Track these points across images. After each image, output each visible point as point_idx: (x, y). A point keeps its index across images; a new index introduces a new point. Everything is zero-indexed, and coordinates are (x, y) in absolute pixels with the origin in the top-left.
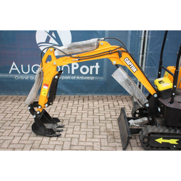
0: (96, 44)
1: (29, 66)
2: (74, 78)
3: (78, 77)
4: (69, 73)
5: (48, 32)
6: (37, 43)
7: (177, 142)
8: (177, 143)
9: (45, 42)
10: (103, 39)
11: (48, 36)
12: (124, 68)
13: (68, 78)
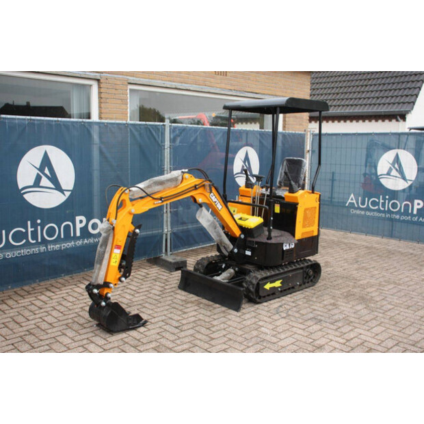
0: (180, 178)
1: (4, 232)
2: (79, 243)
3: (86, 241)
4: (72, 235)
5: (38, 167)
6: (20, 187)
7: (281, 283)
8: (280, 285)
9: (32, 184)
10: (187, 170)
11: (38, 174)
12: (209, 206)
13: (71, 244)
